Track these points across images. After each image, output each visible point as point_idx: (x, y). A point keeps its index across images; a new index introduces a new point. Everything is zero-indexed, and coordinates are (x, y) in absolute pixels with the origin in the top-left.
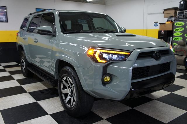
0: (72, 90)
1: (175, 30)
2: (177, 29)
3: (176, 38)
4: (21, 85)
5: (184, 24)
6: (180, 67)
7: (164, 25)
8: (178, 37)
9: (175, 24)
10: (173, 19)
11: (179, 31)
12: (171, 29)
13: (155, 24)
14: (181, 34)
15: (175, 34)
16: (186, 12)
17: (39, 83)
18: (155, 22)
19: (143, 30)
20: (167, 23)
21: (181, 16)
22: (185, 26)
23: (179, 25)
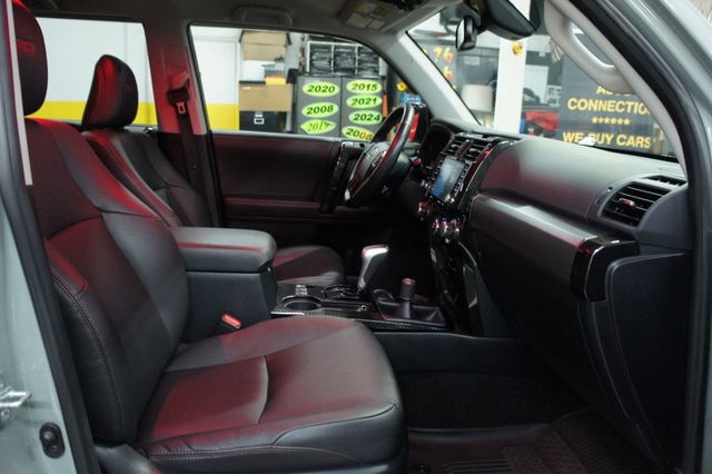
1: (305, 111)
2: (314, 106)
5: (337, 90)
7: (257, 89)
9: (305, 88)
11: (320, 115)
12: (287, 108)
14: (331, 128)
15: (305, 127)
16: (336, 47)
20: (270, 81)
21: (324, 59)
22: (341, 99)
23: (320, 94)
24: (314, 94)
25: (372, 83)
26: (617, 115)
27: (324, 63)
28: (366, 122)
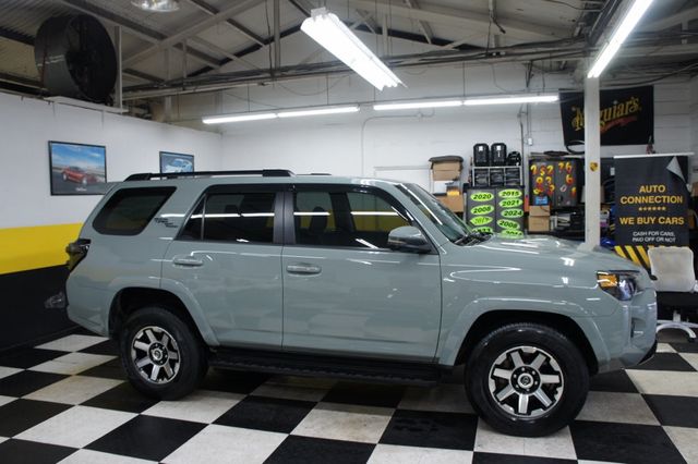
4: (289, 432)
7: (443, 198)
8: (482, 228)
12: (462, 209)
16: (491, 170)
17: (313, 411)
20: (450, 193)
21: (484, 177)
22: (495, 202)
23: (481, 200)
24: (478, 200)
25: (515, 191)
26: (657, 205)
27: (484, 180)
28: (512, 216)
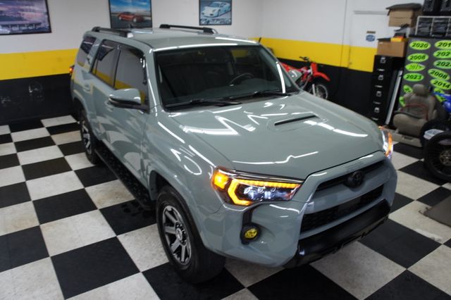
0: (183, 232)
1: (409, 58)
2: (414, 55)
3: (411, 74)
4: (85, 185)
5: (429, 46)
6: (412, 141)
7: (386, 43)
8: (414, 74)
9: (411, 45)
10: (408, 31)
11: (417, 60)
12: (401, 55)
13: (369, 36)
14: (422, 69)
15: (408, 67)
16: (436, 19)
18: (368, 32)
19: (342, 46)
20: (394, 39)
21: (426, 27)
23: (419, 48)
24: (415, 48)
27: (426, 30)
28: (444, 67)
